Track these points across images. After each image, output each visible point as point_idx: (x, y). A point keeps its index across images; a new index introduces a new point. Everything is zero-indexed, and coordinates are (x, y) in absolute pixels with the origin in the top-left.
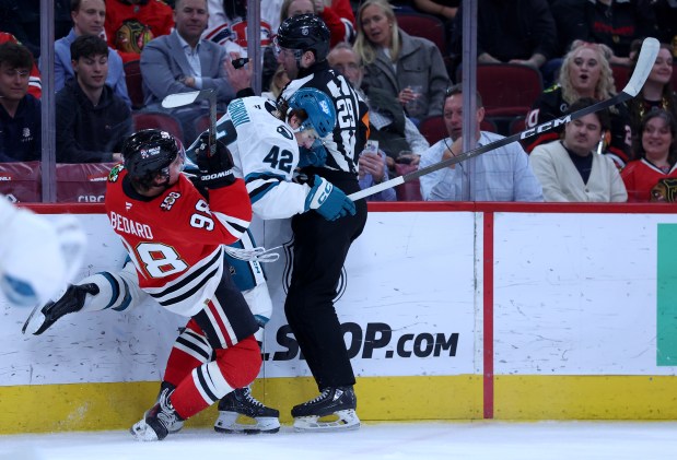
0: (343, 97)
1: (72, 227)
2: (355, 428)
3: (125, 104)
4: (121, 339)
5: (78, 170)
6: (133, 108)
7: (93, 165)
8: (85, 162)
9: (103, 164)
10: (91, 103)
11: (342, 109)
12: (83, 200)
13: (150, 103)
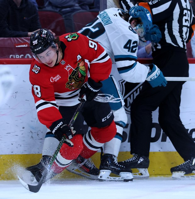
0: (187, 9)
1: (7, 73)
2: (147, 178)
3: (34, 6)
4: (33, 131)
5: (9, 41)
6: (39, 8)
7: (18, 38)
8: (13, 37)
9: (23, 38)
10: (16, 5)
11: (185, 15)
12: (12, 57)
13: (48, 6)
